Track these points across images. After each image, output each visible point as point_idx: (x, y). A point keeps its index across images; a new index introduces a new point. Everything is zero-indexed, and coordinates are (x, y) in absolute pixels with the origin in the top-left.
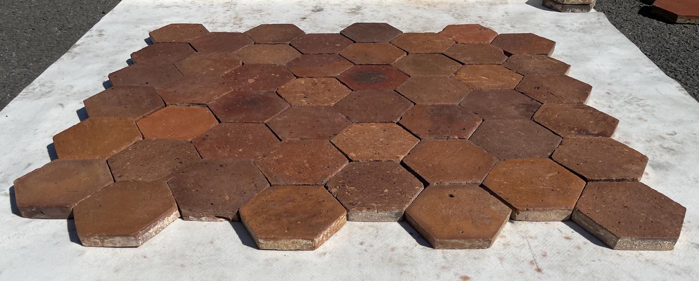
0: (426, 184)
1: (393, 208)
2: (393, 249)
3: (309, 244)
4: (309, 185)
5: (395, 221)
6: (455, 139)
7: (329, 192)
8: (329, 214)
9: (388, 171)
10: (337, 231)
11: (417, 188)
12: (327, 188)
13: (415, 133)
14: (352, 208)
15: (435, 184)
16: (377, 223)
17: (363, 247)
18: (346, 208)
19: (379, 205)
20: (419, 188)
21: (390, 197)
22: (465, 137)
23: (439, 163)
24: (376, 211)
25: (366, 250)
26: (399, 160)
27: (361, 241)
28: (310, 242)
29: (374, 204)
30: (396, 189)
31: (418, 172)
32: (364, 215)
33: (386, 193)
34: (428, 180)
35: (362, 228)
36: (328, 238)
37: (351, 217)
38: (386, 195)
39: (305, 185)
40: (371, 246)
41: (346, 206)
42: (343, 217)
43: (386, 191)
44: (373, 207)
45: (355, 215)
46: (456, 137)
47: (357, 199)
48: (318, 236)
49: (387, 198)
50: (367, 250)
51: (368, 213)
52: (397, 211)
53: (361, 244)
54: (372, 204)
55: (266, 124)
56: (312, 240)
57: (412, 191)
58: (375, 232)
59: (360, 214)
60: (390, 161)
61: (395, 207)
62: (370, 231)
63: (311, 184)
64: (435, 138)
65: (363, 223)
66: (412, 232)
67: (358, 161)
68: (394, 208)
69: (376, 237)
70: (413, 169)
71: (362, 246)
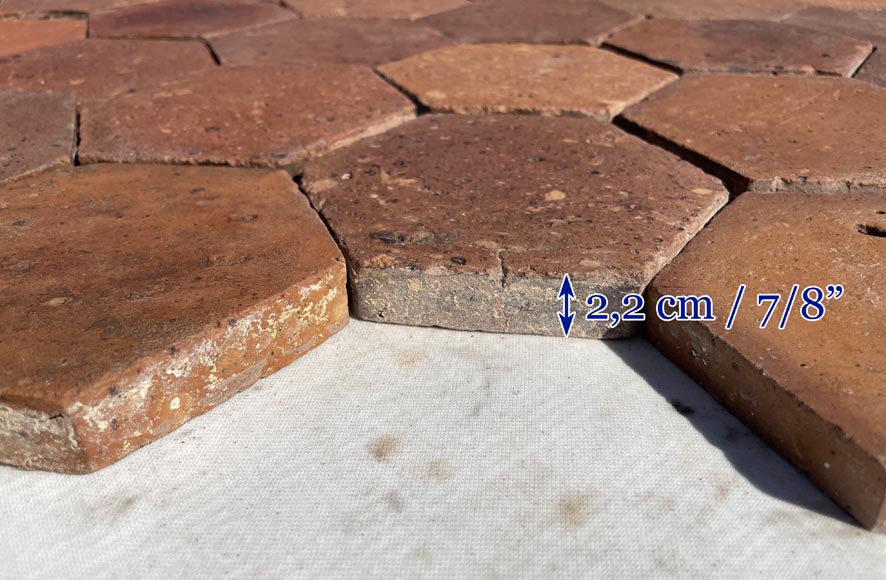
0: (736, 184)
1: (586, 262)
2: (572, 509)
3: (45, 437)
4: (227, 164)
5: (591, 334)
6: (803, 72)
7: (302, 190)
8: (249, 269)
9: (569, 136)
10: (278, 361)
11: (700, 191)
12: (297, 179)
13: (660, 57)
14: (378, 252)
15: (776, 182)
16: (490, 338)
17: (387, 475)
18: (345, 252)
19: (518, 249)
20: (709, 192)
21: (571, 218)
22: (838, 70)
23: (771, 124)
24: (496, 273)
25: (394, 501)
26: (608, 112)
27: (384, 430)
28: (42, 424)
29: (492, 245)
30: (601, 192)
31: (689, 143)
32: (435, 289)
33: (556, 202)
34: (736, 167)
35: (409, 359)
36: (200, 397)
37: (369, 301)
38: (552, 212)
39: (208, 163)
40: (436, 470)
41: (351, 243)
42: (326, 291)
43: (556, 195)
44: (485, 257)
45: (391, 289)
46: (810, 70)
47: (412, 219)
48: (101, 384)
49: (557, 222)
50: (405, 494)
51: (456, 282)
52: (610, 280)
53: (381, 450)
54: (480, 243)
55: (208, 46)
56: (57, 414)
57: (679, 202)
58: (479, 381)
59: (415, 286)
60: (572, 114)
61: (600, 258)
62: (452, 373)
63: (232, 162)
64: (732, 70)
65: (421, 335)
66: (687, 403)
67: (451, 111)
68: (597, 263)
69: (476, 411)
70: (668, 135)
71: (380, 467)
